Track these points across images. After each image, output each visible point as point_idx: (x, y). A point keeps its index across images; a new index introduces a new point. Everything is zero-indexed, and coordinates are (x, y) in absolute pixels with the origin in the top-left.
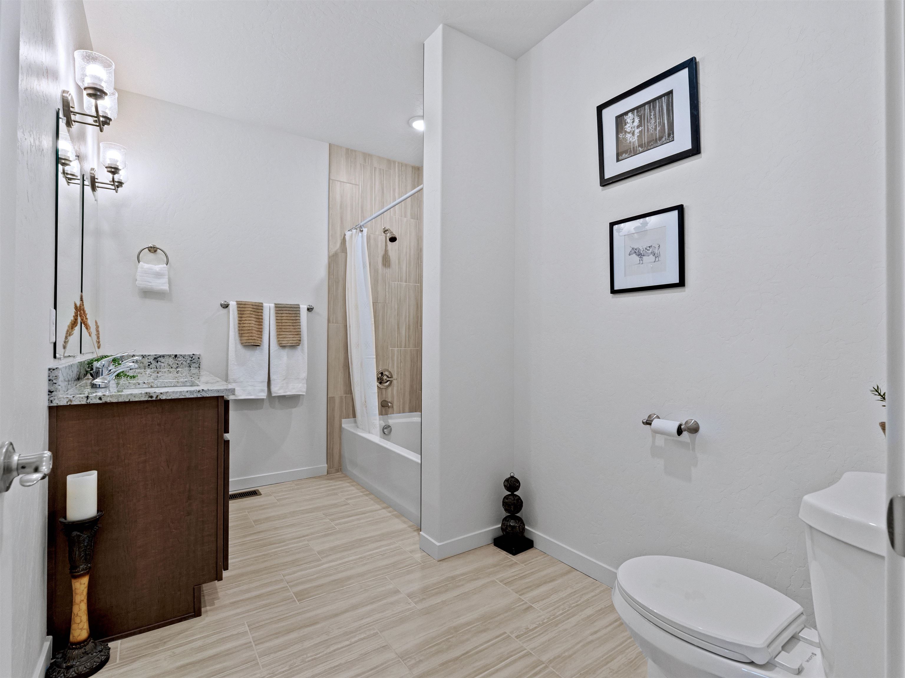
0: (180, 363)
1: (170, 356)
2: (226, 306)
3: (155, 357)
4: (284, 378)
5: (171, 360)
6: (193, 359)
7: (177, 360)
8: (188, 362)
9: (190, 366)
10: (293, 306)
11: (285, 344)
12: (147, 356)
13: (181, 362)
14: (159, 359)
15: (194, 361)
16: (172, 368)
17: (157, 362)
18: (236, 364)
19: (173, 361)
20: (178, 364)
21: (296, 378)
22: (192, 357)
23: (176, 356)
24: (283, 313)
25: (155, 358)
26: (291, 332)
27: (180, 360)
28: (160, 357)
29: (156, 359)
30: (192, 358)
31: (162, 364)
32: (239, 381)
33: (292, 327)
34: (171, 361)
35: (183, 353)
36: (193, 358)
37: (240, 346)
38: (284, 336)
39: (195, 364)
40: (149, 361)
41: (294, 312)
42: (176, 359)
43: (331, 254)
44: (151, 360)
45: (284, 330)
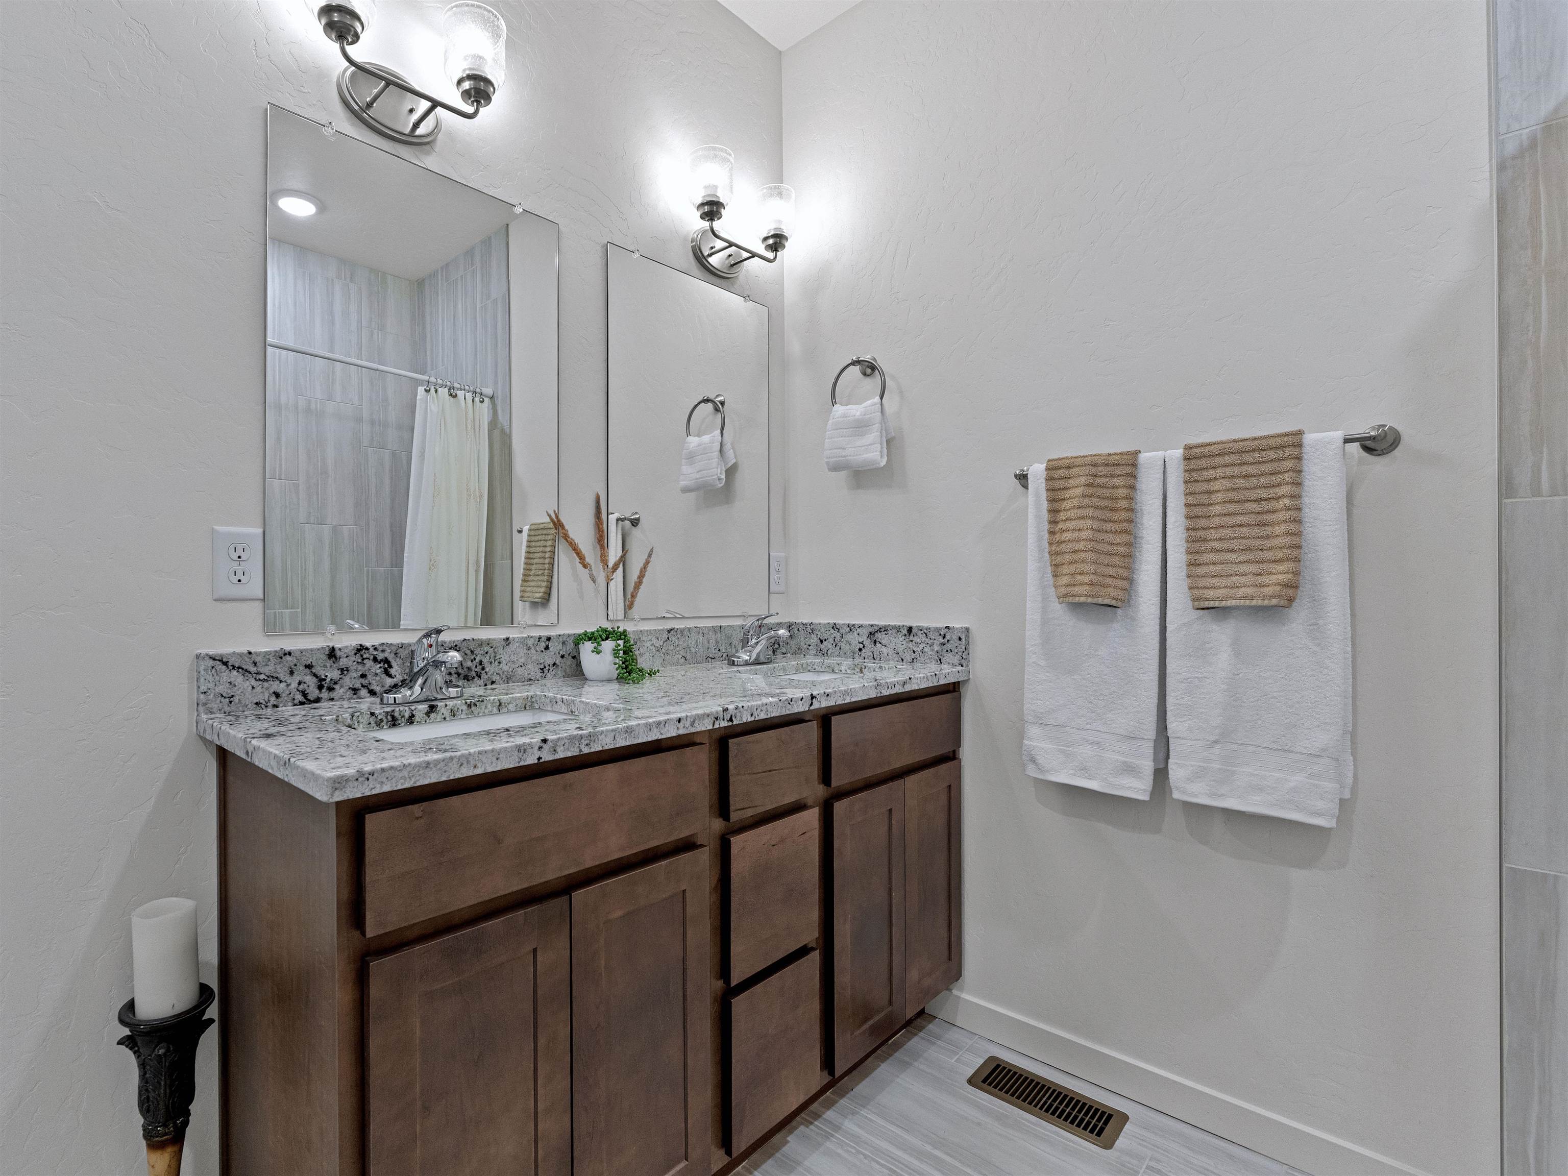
0: (919, 650)
1: (898, 629)
3: (871, 630)
4: (1213, 738)
5: (901, 639)
6: (946, 640)
7: (911, 641)
8: (936, 648)
9: (940, 660)
10: (1264, 442)
11: (1214, 599)
12: (857, 627)
13: (921, 646)
14: (878, 635)
15: (949, 646)
16: (902, 660)
17: (875, 642)
18: (1043, 663)
19: (904, 642)
20: (914, 652)
22: (944, 634)
23: (910, 630)
24: (1215, 479)
25: (871, 633)
26: (1249, 549)
27: (919, 641)
28: (880, 630)
29: (875, 633)
30: (944, 637)
31: (885, 650)
33: (1257, 529)
34: (899, 642)
35: (925, 624)
36: (948, 637)
37: (1058, 609)
38: (1219, 567)
39: (950, 655)
40: (860, 641)
41: (1268, 467)
42: (911, 638)
44: (864, 638)
45: (1217, 545)
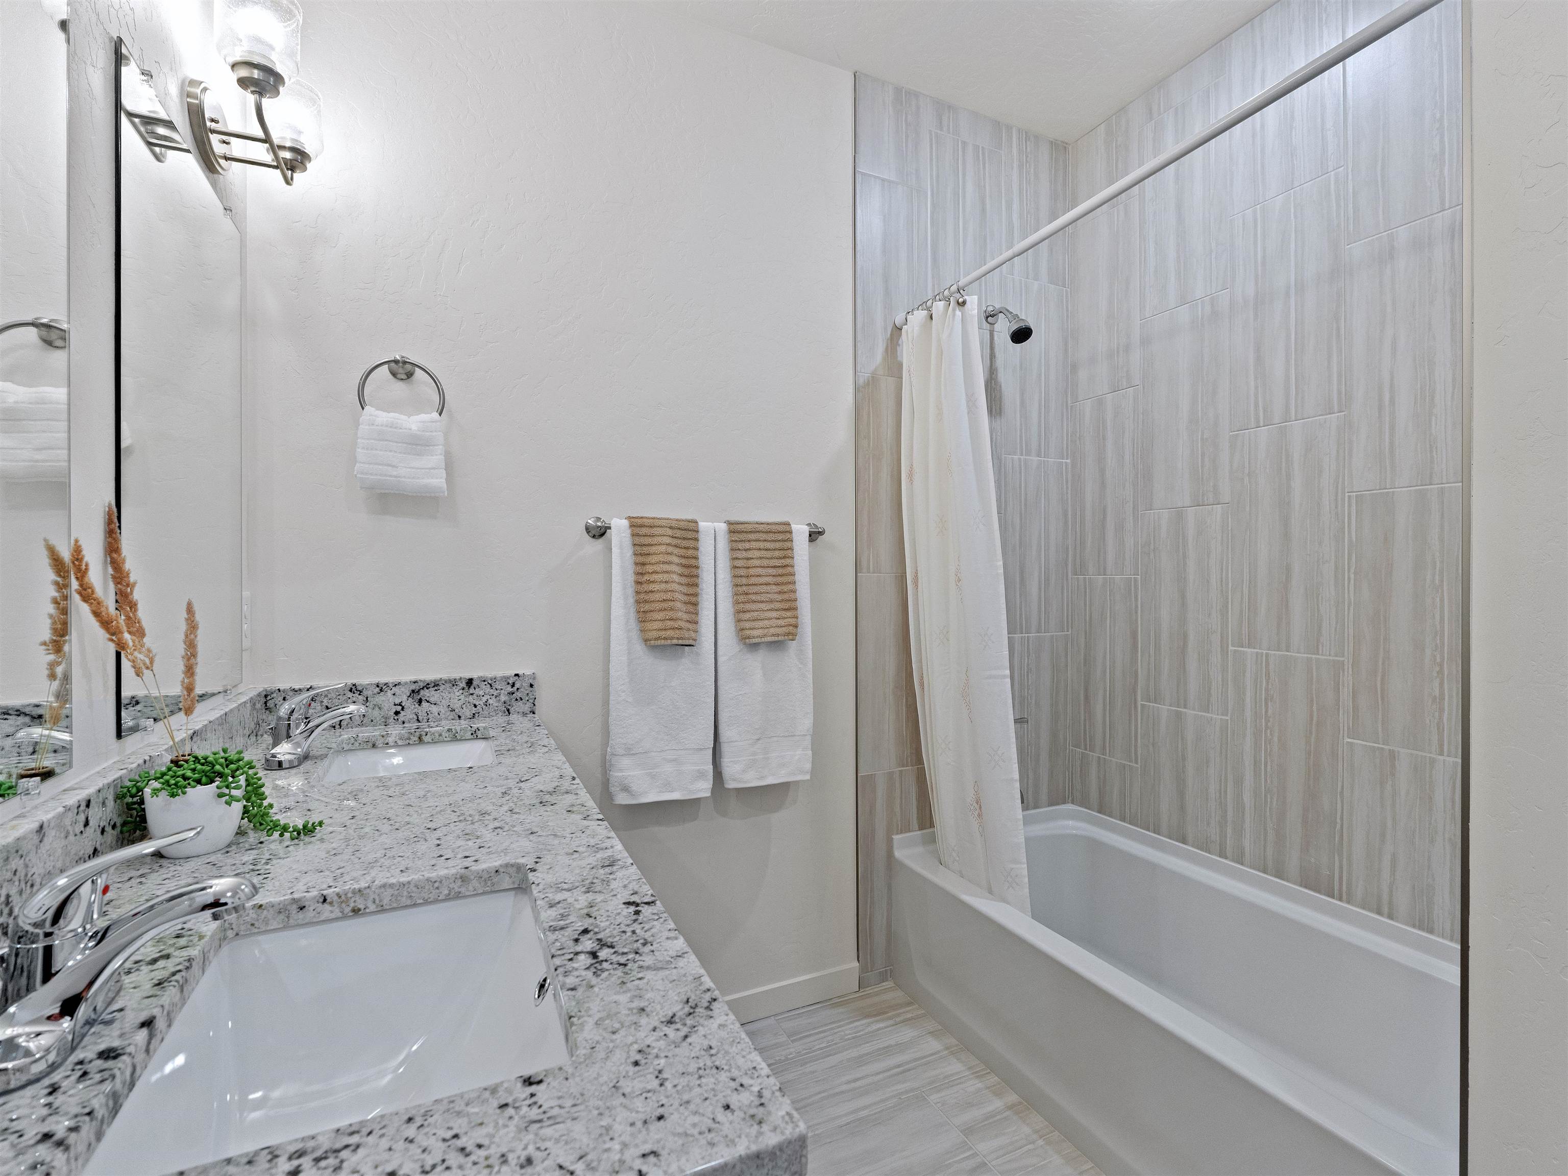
0: (481, 703)
1: (453, 683)
2: (599, 532)
3: (413, 687)
4: (756, 737)
5: (458, 694)
6: (515, 688)
7: (472, 694)
8: (503, 698)
9: (508, 710)
10: (774, 528)
11: (758, 637)
12: (391, 685)
13: (484, 699)
14: (425, 693)
15: (518, 695)
16: (459, 717)
17: (420, 701)
18: (630, 700)
19: (462, 697)
20: (475, 706)
21: (787, 734)
22: (513, 682)
23: (470, 682)
24: (749, 549)
25: (413, 691)
26: (771, 601)
27: (481, 693)
28: (427, 686)
29: (417, 692)
30: (513, 686)
31: (434, 709)
32: (640, 750)
33: (774, 587)
34: (457, 698)
35: (489, 674)
36: (517, 686)
37: (639, 648)
38: (756, 614)
39: (520, 703)
40: (397, 702)
41: (778, 545)
42: (472, 690)
43: (861, 381)
44: (403, 698)
45: (754, 597)
